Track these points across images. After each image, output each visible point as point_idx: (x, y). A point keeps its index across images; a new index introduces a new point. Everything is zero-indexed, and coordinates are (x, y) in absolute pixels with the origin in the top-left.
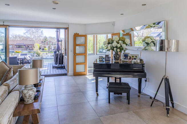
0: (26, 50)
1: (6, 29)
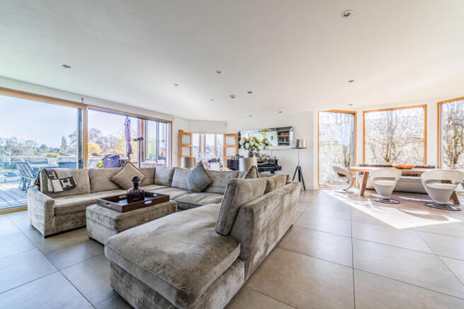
1: (80, 110)
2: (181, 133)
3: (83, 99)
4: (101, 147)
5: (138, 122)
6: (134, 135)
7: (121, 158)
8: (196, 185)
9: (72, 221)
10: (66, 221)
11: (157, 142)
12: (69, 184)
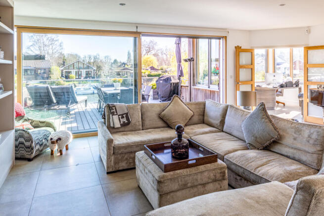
0: (36, 79)
1: (135, 38)
2: (238, 50)
3: (137, 27)
4: (158, 60)
5: (189, 42)
6: (185, 55)
7: (173, 81)
8: (256, 137)
9: (126, 162)
10: (122, 160)
11: (210, 61)
12: (125, 120)
